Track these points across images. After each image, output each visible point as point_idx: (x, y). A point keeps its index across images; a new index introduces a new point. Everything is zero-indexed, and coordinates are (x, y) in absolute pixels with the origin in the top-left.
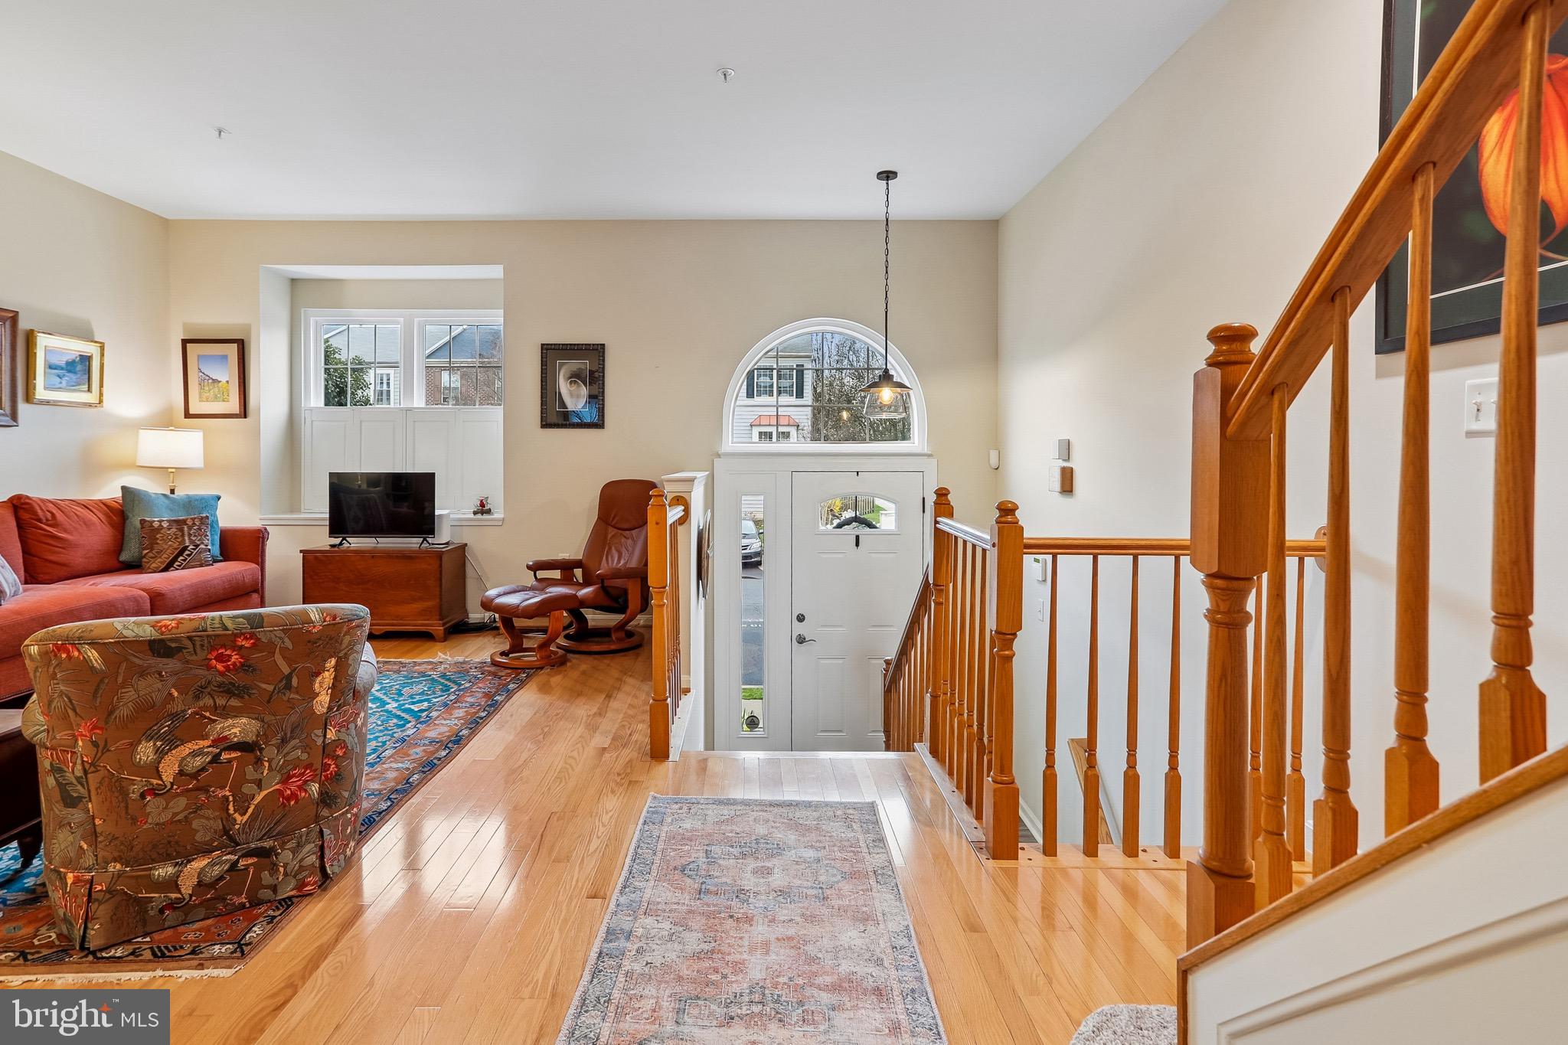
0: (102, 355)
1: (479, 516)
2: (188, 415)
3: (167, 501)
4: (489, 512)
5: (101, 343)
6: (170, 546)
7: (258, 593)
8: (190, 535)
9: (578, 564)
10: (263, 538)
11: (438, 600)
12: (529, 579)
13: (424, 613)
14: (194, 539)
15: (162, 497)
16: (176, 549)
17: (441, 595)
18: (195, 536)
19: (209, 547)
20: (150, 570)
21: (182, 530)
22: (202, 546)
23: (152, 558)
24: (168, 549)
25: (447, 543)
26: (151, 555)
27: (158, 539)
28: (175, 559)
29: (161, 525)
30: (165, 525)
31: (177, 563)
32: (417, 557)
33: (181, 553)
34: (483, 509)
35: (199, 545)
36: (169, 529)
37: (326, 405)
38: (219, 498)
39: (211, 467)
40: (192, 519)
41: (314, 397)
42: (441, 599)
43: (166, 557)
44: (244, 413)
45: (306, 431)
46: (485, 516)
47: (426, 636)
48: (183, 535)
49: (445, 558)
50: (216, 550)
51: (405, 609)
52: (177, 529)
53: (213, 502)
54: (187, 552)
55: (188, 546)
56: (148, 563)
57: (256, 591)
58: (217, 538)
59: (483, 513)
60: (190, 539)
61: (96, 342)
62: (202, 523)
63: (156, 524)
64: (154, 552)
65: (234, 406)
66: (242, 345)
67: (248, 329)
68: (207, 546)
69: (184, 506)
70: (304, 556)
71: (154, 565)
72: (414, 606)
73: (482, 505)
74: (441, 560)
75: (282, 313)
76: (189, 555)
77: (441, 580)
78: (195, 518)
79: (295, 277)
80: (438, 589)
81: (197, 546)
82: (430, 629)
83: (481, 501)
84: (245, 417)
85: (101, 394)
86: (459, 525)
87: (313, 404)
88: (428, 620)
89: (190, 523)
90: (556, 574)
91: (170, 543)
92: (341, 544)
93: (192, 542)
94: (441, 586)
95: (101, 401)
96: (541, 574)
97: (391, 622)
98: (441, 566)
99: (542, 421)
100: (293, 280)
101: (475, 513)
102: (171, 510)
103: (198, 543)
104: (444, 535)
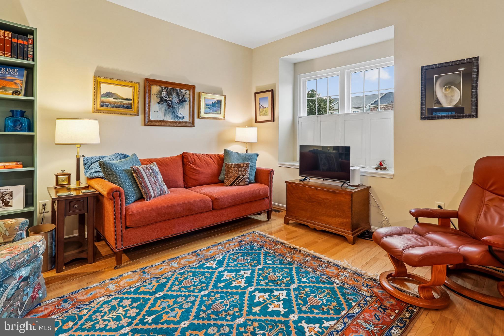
0: (225, 100)
1: (379, 171)
2: (256, 122)
3: (238, 156)
4: (385, 169)
5: (224, 96)
6: (234, 175)
7: (269, 199)
8: (241, 171)
9: (455, 215)
10: (271, 174)
11: (350, 220)
12: (412, 223)
13: (342, 225)
14: (243, 173)
15: (237, 154)
16: (236, 177)
17: (352, 216)
18: (243, 171)
19: (248, 177)
20: (226, 185)
21: (238, 169)
22: (245, 176)
23: (227, 179)
24: (233, 176)
25: (358, 186)
26: (227, 178)
27: (230, 172)
28: (235, 181)
29: (231, 166)
30: (233, 166)
31: (236, 183)
32: (338, 193)
33: (237, 179)
34: (381, 166)
35: (244, 176)
36: (234, 168)
37: (308, 115)
38: (258, 155)
39: (260, 142)
40: (243, 164)
41: (303, 112)
42: (352, 219)
43: (232, 180)
44: (273, 120)
45: (299, 126)
46: (383, 172)
47: (343, 238)
48: (239, 171)
49: (354, 196)
50: (252, 178)
51: (332, 220)
52: (237, 168)
53: (255, 157)
54: (239, 178)
55: (240, 176)
56: (225, 181)
57: (267, 198)
58: (254, 173)
59: (381, 169)
60: (241, 173)
61: (223, 95)
62: (246, 166)
63: (230, 166)
64: (228, 177)
65: (269, 117)
66: (272, 92)
67: (275, 85)
68: (247, 176)
69: (243, 158)
70: (287, 184)
71: (227, 183)
72: (337, 219)
73: (381, 164)
74: (352, 197)
75: (290, 78)
76: (240, 180)
77: (352, 208)
78: (244, 164)
79: (295, 62)
80: (350, 213)
81: (243, 176)
82: (345, 235)
83: (381, 162)
84: (274, 121)
85: (224, 115)
86: (365, 175)
87: (302, 115)
88: (344, 229)
89: (242, 166)
90: (435, 221)
91: (234, 174)
92: (305, 180)
93: (242, 174)
94: (352, 211)
95: (224, 117)
96: (422, 220)
97: (324, 225)
98: (352, 200)
99: (421, 116)
100: (295, 64)
101: (377, 169)
102: (238, 160)
103: (244, 174)
104: (356, 180)
